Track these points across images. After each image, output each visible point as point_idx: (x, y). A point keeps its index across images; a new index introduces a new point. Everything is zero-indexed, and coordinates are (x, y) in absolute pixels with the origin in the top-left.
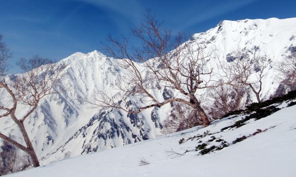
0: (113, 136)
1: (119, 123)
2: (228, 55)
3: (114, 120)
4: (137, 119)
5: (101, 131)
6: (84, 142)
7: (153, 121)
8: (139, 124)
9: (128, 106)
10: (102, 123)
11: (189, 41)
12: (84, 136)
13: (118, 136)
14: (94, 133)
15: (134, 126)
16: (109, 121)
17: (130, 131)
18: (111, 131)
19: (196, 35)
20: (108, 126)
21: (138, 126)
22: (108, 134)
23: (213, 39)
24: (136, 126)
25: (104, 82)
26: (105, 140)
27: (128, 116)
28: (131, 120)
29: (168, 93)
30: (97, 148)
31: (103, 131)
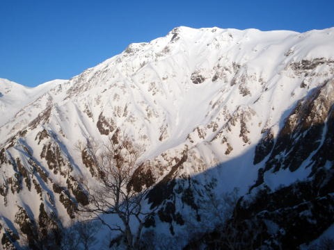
0: (19, 189)
1: (29, 167)
2: (195, 73)
3: (19, 161)
4: (59, 161)
7: (87, 166)
8: (64, 169)
9: (41, 138)
11: (124, 53)
13: (29, 189)
15: (55, 172)
16: (10, 163)
17: (49, 181)
18: (15, 179)
19: (134, 46)
20: (9, 171)
21: (62, 174)
22: (10, 186)
23: (167, 50)
24: (59, 173)
26: (5, 195)
27: (42, 156)
28: (49, 164)
29: (106, 123)
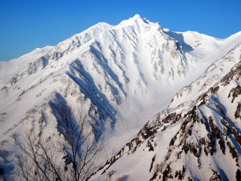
0: (213, 151)
1: (222, 128)
3: (211, 121)
5: (188, 140)
6: (153, 160)
9: (235, 96)
10: (189, 124)
12: (152, 149)
13: (224, 152)
14: (172, 143)
16: (202, 122)
18: (207, 139)
20: (201, 131)
22: (203, 147)
25: (156, 68)
26: (198, 156)
27: (236, 116)
30: (184, 170)
31: (192, 140)
